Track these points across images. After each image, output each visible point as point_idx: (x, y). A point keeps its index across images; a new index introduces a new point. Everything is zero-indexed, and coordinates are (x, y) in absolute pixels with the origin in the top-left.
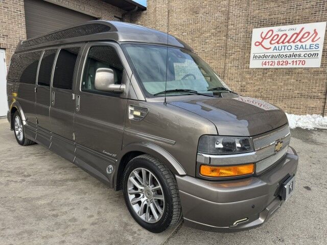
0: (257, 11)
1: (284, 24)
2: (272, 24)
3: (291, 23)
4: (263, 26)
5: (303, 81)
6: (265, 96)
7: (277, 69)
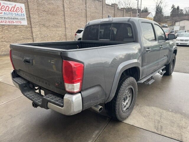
5: (23, 31)
6: (7, 40)
7: (9, 25)
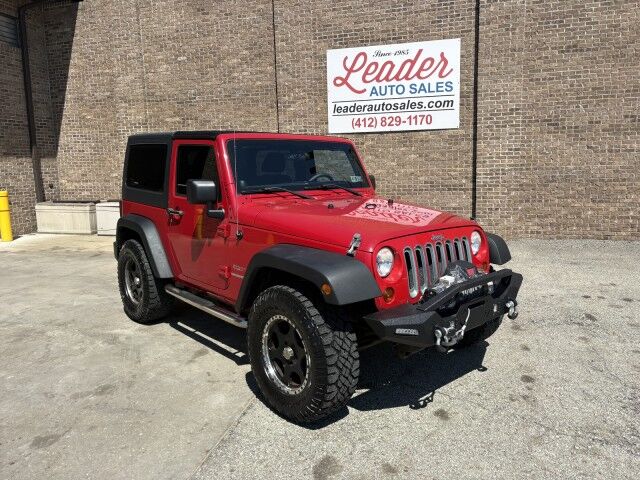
0: (331, 14)
1: (385, 41)
2: (362, 41)
3: (398, 40)
4: (346, 45)
5: (432, 156)
7: (381, 133)
